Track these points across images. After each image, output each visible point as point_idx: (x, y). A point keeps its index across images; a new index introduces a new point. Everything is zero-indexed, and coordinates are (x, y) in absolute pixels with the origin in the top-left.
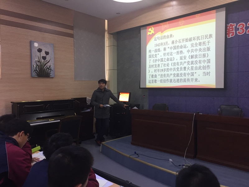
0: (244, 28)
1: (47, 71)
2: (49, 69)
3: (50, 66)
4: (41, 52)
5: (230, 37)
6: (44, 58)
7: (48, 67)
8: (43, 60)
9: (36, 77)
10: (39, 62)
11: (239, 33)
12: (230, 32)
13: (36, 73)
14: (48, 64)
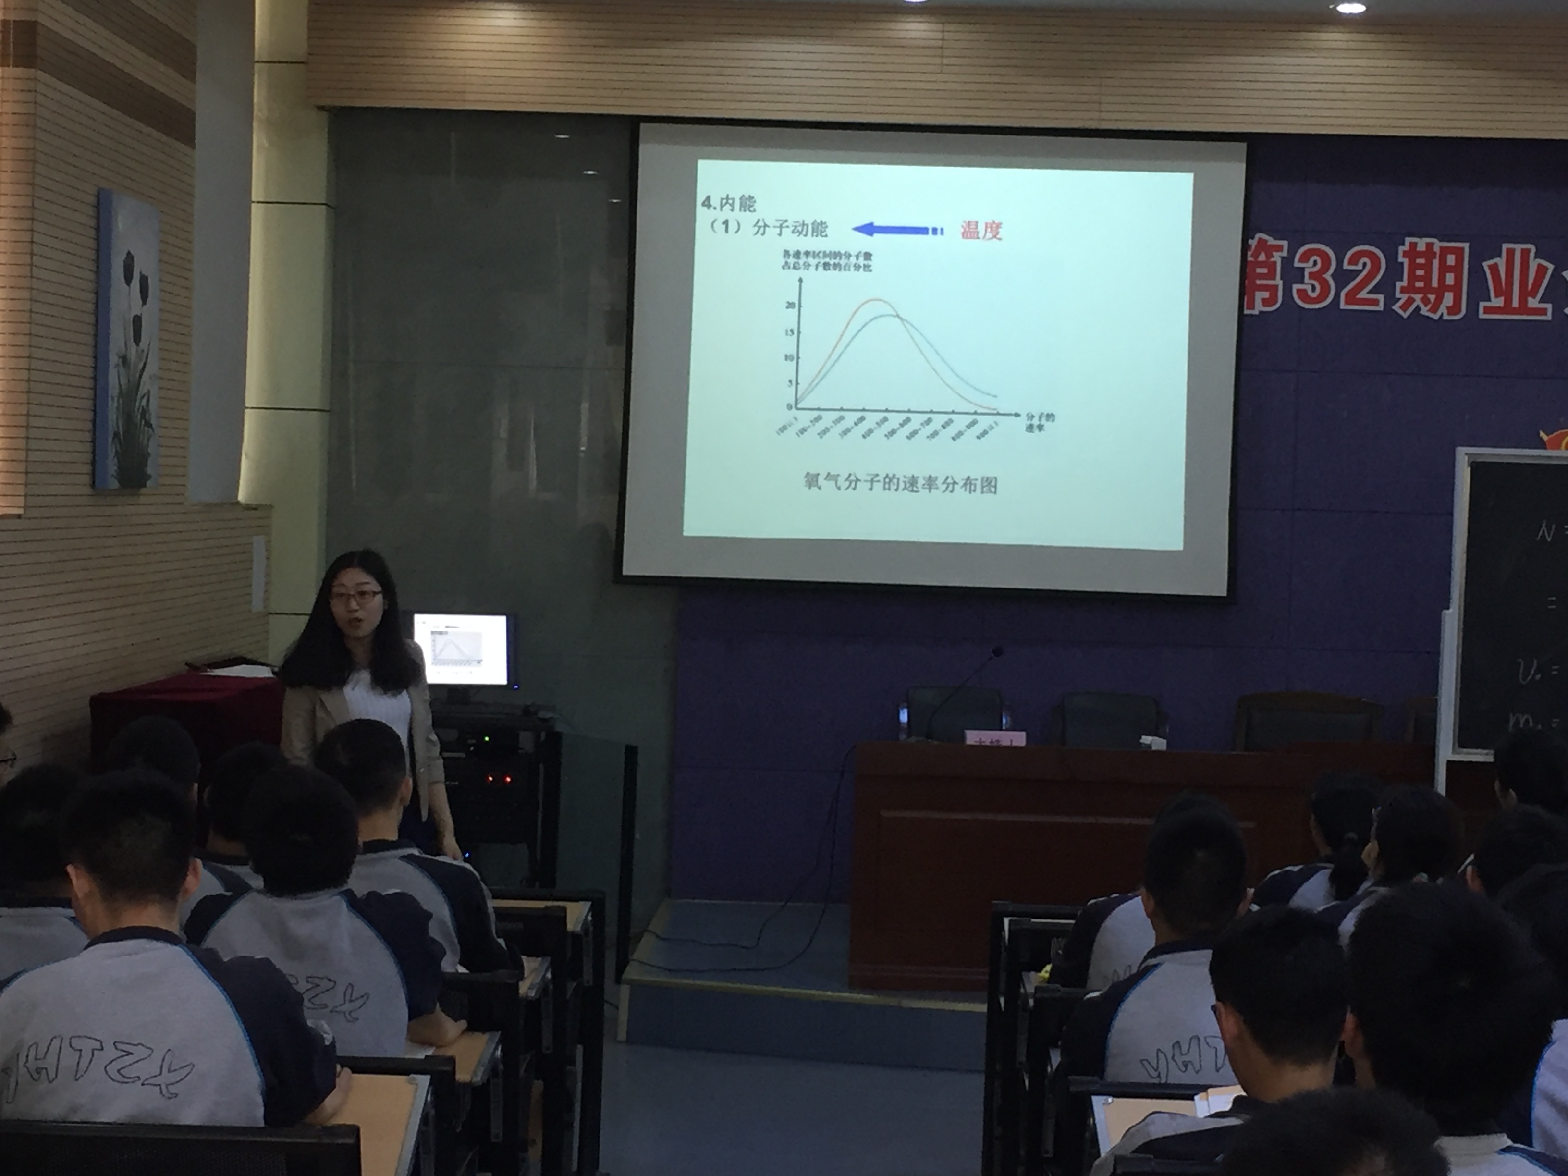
0: (1328, 276)
5: (1256, 312)
11: (1302, 294)
12: (1258, 282)
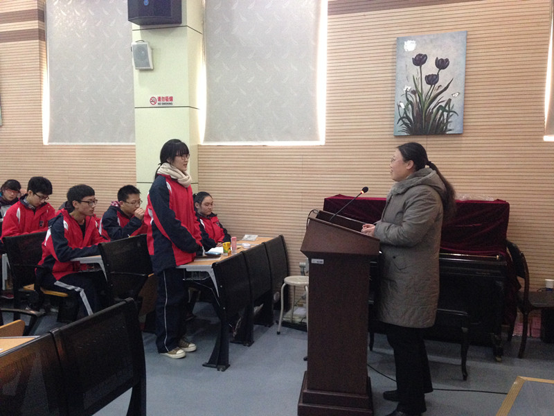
2: (444, 110)
3: (450, 100)
4: (424, 63)
6: (432, 80)
7: (443, 104)
9: (405, 137)
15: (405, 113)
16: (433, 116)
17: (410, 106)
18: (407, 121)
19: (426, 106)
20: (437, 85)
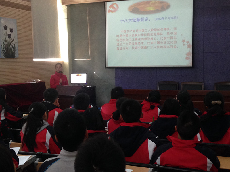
1: (12, 51)
2: (14, 49)
3: (15, 45)
4: (7, 29)
6: (9, 36)
7: (13, 46)
8: (8, 39)
9: (4, 58)
10: (5, 40)
13: (4, 53)
14: (13, 43)
15: (3, 49)
16: (11, 50)
17: (4, 46)
18: (4, 52)
19: (9, 46)
20: (11, 38)
